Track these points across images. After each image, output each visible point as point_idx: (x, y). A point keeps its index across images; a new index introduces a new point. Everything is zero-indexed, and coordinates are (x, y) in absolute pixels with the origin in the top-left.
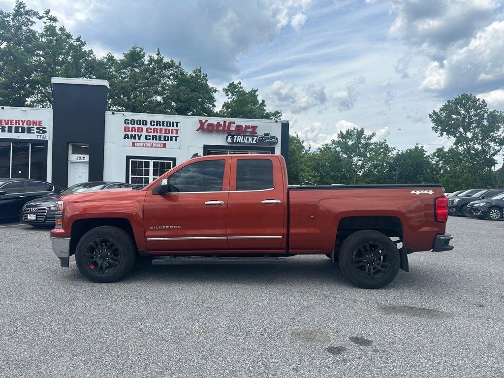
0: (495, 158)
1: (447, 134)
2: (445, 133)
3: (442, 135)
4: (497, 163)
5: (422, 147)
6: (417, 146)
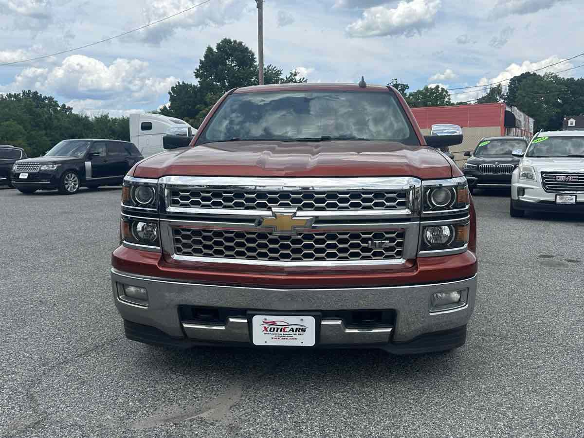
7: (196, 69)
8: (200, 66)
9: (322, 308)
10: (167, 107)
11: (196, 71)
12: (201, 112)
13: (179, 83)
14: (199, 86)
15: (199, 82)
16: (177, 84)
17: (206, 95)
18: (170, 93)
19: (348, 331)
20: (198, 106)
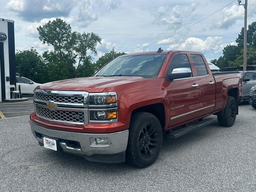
0: (75, 59)
1: (48, 43)
2: (46, 42)
3: (44, 43)
4: (76, 62)
5: (36, 50)
6: (33, 49)
7: (237, 39)
8: (238, 37)
9: (61, 138)
10: (222, 56)
11: (237, 40)
12: (237, 58)
13: (228, 45)
14: (237, 46)
15: (238, 44)
16: (227, 46)
17: (241, 50)
18: (223, 50)
19: (67, 147)
20: (236, 55)
